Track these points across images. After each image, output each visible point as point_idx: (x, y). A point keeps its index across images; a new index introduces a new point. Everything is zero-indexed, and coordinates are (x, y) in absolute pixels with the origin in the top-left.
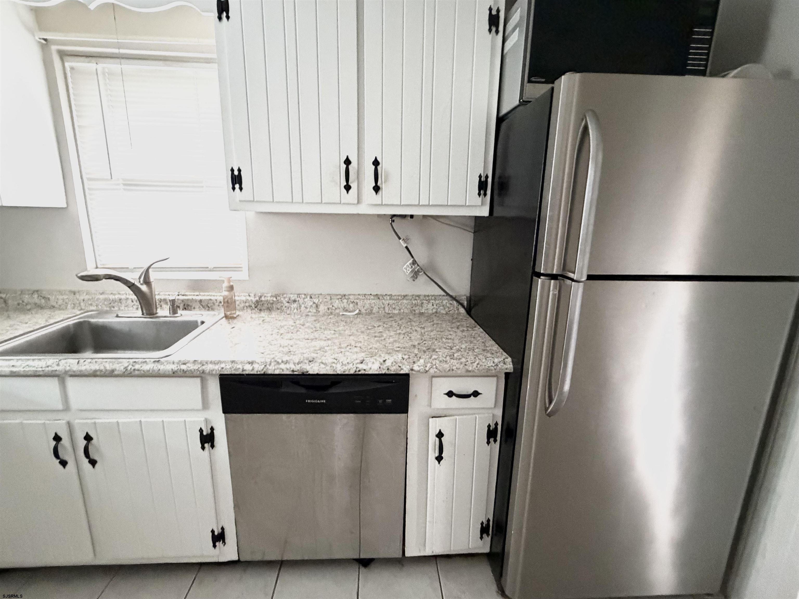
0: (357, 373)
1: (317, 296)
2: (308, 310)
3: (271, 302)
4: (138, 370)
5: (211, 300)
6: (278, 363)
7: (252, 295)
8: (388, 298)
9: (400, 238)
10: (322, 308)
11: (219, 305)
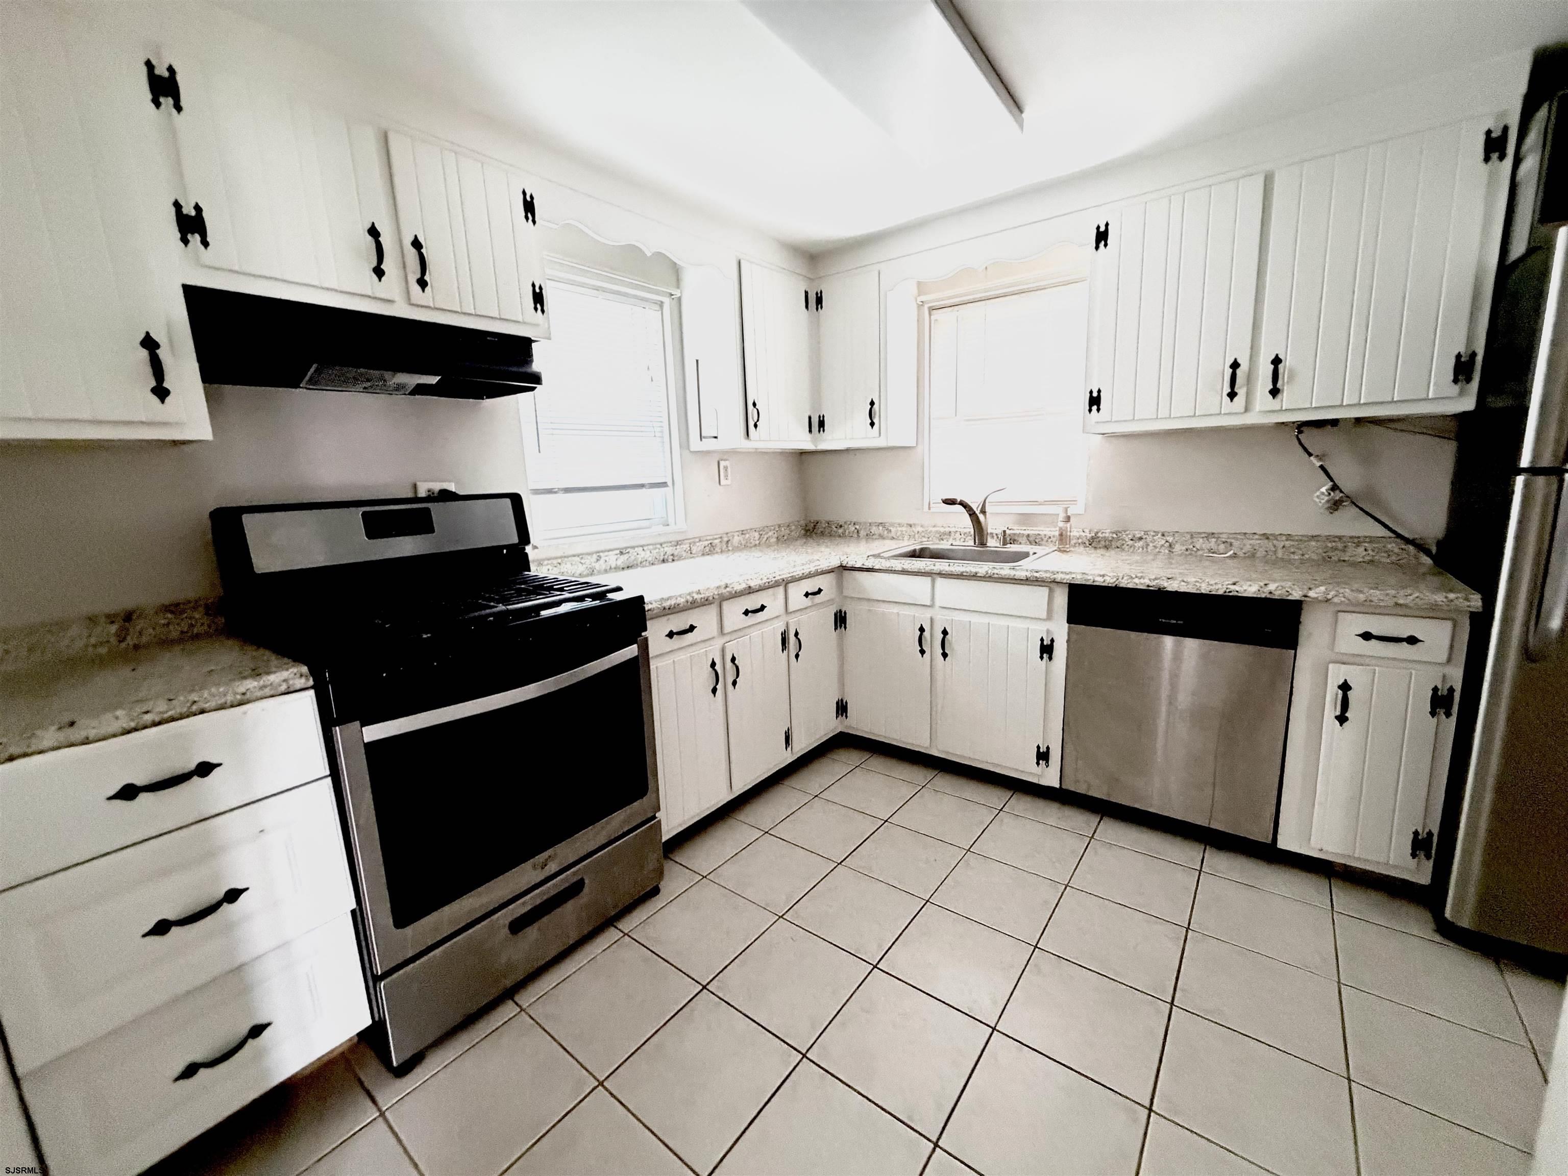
0: (1227, 594)
1: (1171, 534)
2: (1157, 550)
3: (1110, 539)
4: (997, 574)
5: (1039, 535)
6: (1132, 578)
7: (1087, 531)
8: (1284, 538)
9: (1310, 455)
10: (1178, 548)
11: (1047, 541)
